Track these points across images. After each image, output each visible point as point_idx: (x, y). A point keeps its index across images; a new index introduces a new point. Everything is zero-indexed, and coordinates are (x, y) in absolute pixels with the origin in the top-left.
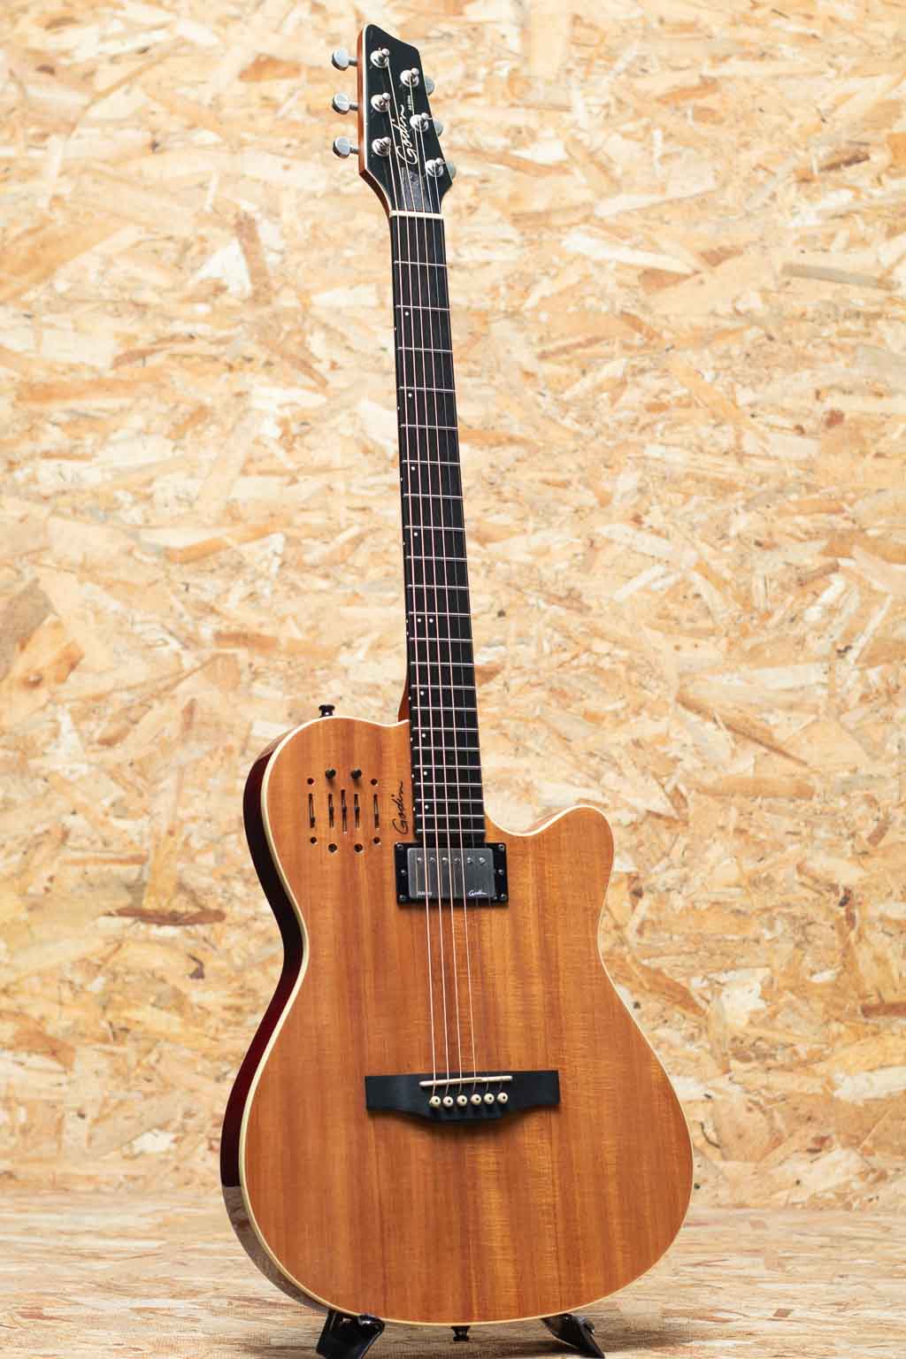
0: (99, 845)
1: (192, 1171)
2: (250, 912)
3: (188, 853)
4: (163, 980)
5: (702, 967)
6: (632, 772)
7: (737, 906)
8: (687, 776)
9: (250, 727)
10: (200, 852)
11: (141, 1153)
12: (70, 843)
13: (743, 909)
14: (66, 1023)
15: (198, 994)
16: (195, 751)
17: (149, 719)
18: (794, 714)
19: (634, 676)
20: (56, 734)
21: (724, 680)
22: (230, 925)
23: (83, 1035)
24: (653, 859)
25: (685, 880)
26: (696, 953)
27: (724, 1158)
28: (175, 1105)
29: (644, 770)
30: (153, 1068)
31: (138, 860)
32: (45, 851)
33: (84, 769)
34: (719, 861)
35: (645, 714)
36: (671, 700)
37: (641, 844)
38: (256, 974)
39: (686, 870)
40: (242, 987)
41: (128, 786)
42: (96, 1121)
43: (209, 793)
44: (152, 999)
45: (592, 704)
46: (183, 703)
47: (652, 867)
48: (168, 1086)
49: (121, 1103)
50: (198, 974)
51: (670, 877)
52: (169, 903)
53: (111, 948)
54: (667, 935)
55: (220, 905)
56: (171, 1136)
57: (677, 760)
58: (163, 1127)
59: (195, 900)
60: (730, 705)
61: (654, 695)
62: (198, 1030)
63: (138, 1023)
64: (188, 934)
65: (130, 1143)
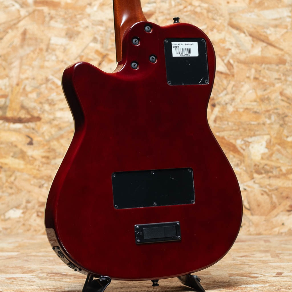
1: (30, 225)
2: (51, 117)
3: (25, 93)
4: (16, 146)
5: (241, 135)
7: (255, 110)
8: (233, 56)
9: (50, 40)
10: (31, 92)
11: (9, 219)
13: (258, 111)
15: (30, 152)
16: (27, 50)
17: (7, 38)
18: (278, 29)
19: (210, 15)
21: (248, 15)
22: (43, 122)
24: (220, 91)
25: (233, 99)
26: (239, 129)
27: (252, 214)
28: (22, 198)
30: (12, 183)
31: (5, 96)
34: (247, 91)
35: (215, 31)
36: (226, 24)
38: (55, 143)
39: (233, 95)
40: (49, 148)
43: (33, 68)
44: (12, 154)
46: (21, 30)
47: (220, 94)
48: (19, 190)
50: (31, 143)
51: (227, 98)
52: (18, 114)
54: (226, 123)
55: (39, 114)
56: (21, 211)
57: (229, 49)
58: (18, 207)
59: (28, 112)
60: (250, 26)
61: (218, 23)
62: (31, 167)
63: (6, 164)
64: (26, 127)
65: (4, 214)
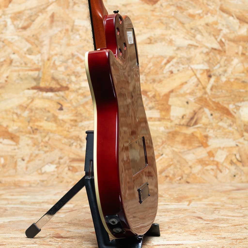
0: (23, 65)
1: (63, 178)
2: (77, 87)
3: (54, 66)
4: (49, 112)
5: (233, 101)
6: (206, 34)
7: (243, 80)
8: (225, 36)
9: (74, 22)
10: (60, 66)
11: (45, 172)
12: (13, 64)
13: (246, 81)
14: (16, 128)
15: (62, 116)
16: (55, 30)
17: (39, 20)
19: (205, 1)
20: (5, 26)
22: (71, 91)
23: (22, 132)
24: (214, 64)
25: (225, 71)
26: (231, 96)
27: (243, 166)
28: (56, 154)
29: (210, 34)
30: (47, 142)
31: (38, 69)
32: (4, 67)
33: (16, 38)
34: (237, 64)
35: (209, 14)
36: (218, 9)
37: (210, 59)
38: (81, 108)
39: (226, 68)
40: (76, 113)
41: (32, 44)
42: (28, 162)
43: (61, 45)
44: (45, 118)
45: (191, 11)
46: (50, 14)
47: (214, 66)
48: (53, 148)
49: (37, 155)
50: (61, 109)
51: (221, 70)
52: (49, 84)
53: (30, 101)
54: (220, 90)
55: (68, 84)
56: (55, 166)
57: (220, 30)
58: (52, 163)
59: (58, 83)
60: (237, 11)
61: (212, 8)
62: (62, 129)
63: (41, 127)
64: (56, 95)
65: (41, 169)
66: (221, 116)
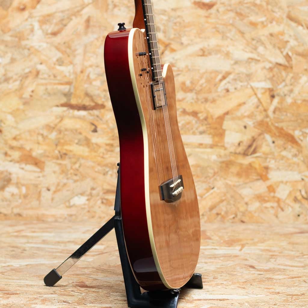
0: (52, 77)
1: (95, 212)
3: (89, 80)
4: (80, 133)
5: (299, 126)
6: (270, 47)
8: (292, 49)
10: (95, 80)
11: (74, 205)
12: (40, 76)
14: (40, 151)
15: (95, 139)
16: (91, 37)
17: (71, 24)
19: (270, 7)
20: (32, 30)
21: (306, 8)
22: (107, 110)
23: (48, 157)
24: (279, 82)
25: (291, 91)
26: (297, 121)
28: (87, 184)
29: (274, 46)
30: (77, 170)
31: (69, 83)
32: (30, 79)
33: (45, 45)
34: (305, 83)
35: (274, 23)
36: (284, 16)
37: (274, 76)
39: (292, 87)
41: (63, 52)
42: (55, 192)
43: (97, 55)
44: (76, 141)
45: (253, 18)
46: (85, 17)
47: (279, 85)
48: (84, 177)
49: (65, 185)
50: (95, 131)
51: (286, 90)
52: (82, 101)
53: (58, 120)
54: (285, 114)
55: (103, 102)
56: (86, 198)
57: (287, 42)
58: (82, 194)
59: (93, 100)
61: (277, 15)
62: (95, 154)
63: (71, 151)
64: (90, 114)
65: (69, 201)
66: (284, 144)
